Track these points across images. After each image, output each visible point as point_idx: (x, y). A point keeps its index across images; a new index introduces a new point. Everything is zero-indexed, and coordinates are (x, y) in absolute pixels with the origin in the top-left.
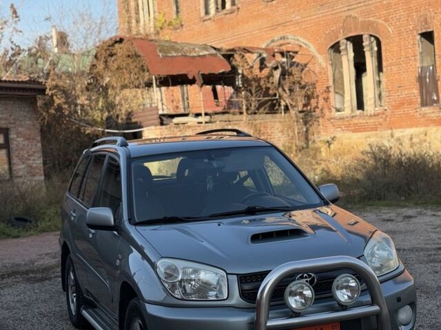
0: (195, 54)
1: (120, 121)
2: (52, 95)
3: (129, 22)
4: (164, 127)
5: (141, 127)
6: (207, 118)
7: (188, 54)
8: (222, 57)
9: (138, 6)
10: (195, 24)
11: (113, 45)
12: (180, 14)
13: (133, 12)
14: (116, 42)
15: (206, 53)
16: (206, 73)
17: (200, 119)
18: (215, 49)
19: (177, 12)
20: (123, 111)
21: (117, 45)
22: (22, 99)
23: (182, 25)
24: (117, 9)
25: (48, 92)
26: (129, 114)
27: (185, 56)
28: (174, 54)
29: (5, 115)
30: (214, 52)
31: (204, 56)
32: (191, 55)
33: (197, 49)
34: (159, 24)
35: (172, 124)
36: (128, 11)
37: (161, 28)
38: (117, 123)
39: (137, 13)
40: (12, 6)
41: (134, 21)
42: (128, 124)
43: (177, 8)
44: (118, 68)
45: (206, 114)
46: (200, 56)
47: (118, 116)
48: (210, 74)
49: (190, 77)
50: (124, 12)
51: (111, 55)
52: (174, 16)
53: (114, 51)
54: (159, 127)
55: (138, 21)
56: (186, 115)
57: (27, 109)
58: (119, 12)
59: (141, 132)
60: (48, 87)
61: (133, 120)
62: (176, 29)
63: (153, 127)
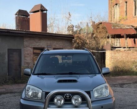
0: (125, 28)
1: (100, 48)
2: (76, 39)
3: (111, 18)
4: (112, 51)
5: (105, 50)
6: (128, 49)
7: (122, 28)
8: (134, 29)
9: (114, 13)
10: (131, 19)
11: (99, 25)
12: (127, 16)
13: (113, 15)
14: (100, 24)
15: (129, 27)
16: (128, 34)
17: (125, 49)
18: (132, 26)
19: (126, 15)
20: (101, 46)
21: (100, 25)
22: (68, 40)
23: (127, 19)
24: (108, 14)
25: (75, 38)
26: (103, 46)
27: (121, 28)
28: (117, 28)
29: (62, 45)
30: (131, 27)
31: (128, 29)
32: (123, 28)
33: (125, 26)
34: (120, 19)
35: (115, 50)
36: (111, 15)
37: (121, 20)
38: (99, 49)
39: (114, 15)
40: (69, 13)
41: (113, 18)
42: (102, 49)
43: (126, 13)
44: (100, 32)
45: (127, 48)
46: (126, 29)
47: (99, 47)
48: (129, 34)
49: (122, 35)
50: (110, 15)
51: (98, 28)
52: (125, 16)
53: (99, 27)
54: (111, 51)
55: (114, 18)
56: (121, 47)
57: (69, 43)
58: (109, 15)
59: (105, 52)
60: (75, 37)
61: (104, 48)
62: (125, 20)
63: (109, 51)
